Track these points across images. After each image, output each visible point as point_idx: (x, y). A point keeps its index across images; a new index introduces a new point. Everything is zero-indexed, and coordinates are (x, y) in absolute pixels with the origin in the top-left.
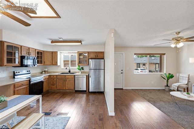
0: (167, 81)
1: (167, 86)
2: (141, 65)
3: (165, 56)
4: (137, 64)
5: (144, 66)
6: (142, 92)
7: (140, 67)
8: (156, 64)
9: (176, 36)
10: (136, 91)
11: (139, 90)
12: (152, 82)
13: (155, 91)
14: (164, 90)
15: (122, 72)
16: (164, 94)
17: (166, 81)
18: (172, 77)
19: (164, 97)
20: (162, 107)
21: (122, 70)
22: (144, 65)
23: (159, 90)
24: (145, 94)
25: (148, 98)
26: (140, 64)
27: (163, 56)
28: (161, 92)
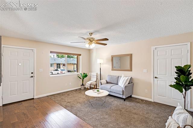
0: (83, 80)
1: (83, 85)
2: (61, 66)
3: (81, 56)
4: (57, 64)
5: (64, 67)
6: (59, 97)
7: (60, 68)
8: (74, 64)
9: (90, 37)
10: (53, 97)
11: (56, 95)
12: (70, 83)
13: (72, 92)
14: (80, 89)
15: (32, 75)
16: (80, 94)
17: (81, 80)
18: (86, 76)
19: (80, 98)
20: (78, 111)
21: (32, 73)
22: (64, 65)
23: (76, 90)
24: (62, 99)
25: (65, 104)
26: (60, 64)
27: (79, 56)
28: (78, 92)
